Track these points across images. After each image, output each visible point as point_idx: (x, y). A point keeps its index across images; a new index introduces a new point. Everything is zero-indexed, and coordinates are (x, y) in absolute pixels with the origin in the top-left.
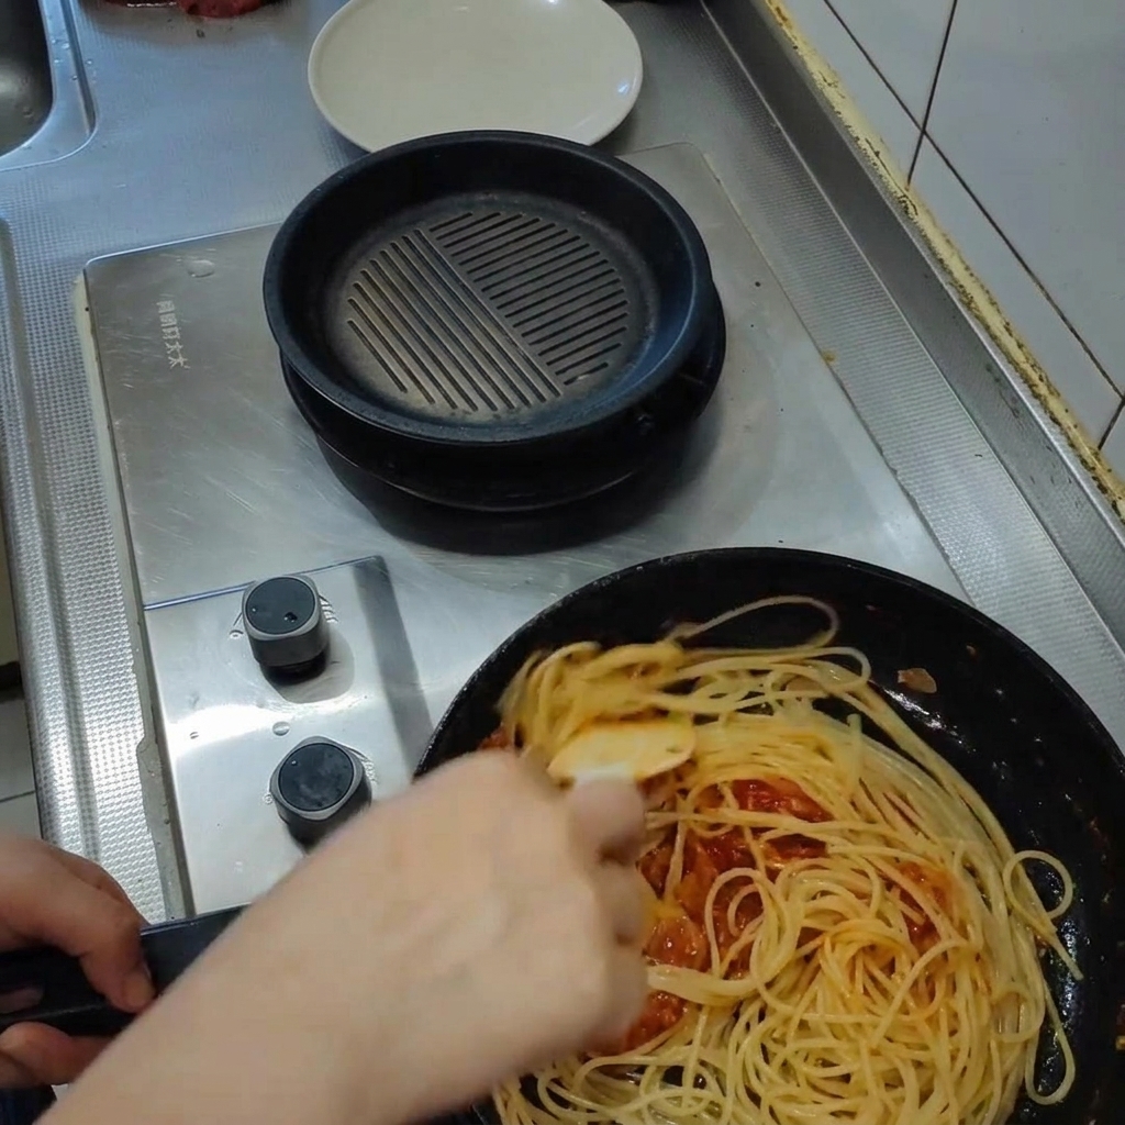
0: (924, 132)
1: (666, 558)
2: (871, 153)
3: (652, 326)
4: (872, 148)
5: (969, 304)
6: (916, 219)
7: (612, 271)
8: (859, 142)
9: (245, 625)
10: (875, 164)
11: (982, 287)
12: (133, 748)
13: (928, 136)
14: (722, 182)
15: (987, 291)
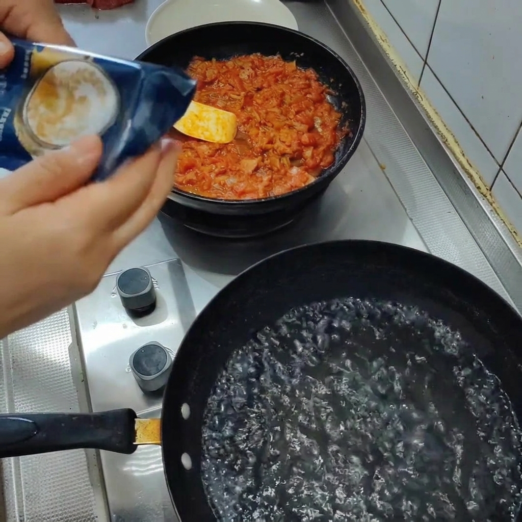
0: (426, 63)
2: (401, 71)
4: (403, 70)
5: (445, 141)
6: (422, 102)
8: (397, 67)
9: (118, 291)
10: (404, 77)
11: (452, 134)
12: (67, 347)
13: (428, 65)
15: (454, 136)
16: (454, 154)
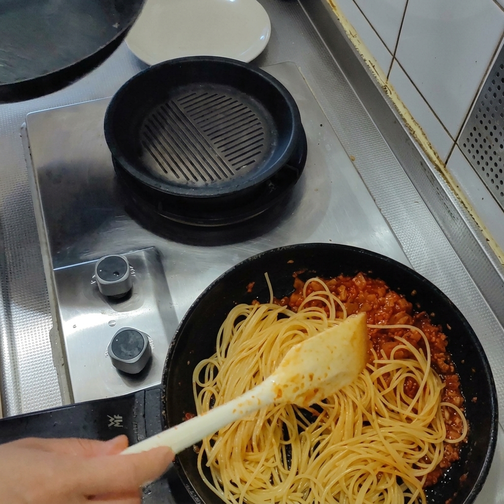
0: (394, 57)
1: (281, 248)
2: (370, 66)
3: (275, 144)
4: (372, 64)
5: (413, 133)
6: (390, 96)
7: (257, 119)
8: (366, 62)
10: (373, 72)
11: (419, 127)
12: (48, 332)
13: (396, 59)
14: (306, 80)
15: (421, 129)
16: (421, 145)
